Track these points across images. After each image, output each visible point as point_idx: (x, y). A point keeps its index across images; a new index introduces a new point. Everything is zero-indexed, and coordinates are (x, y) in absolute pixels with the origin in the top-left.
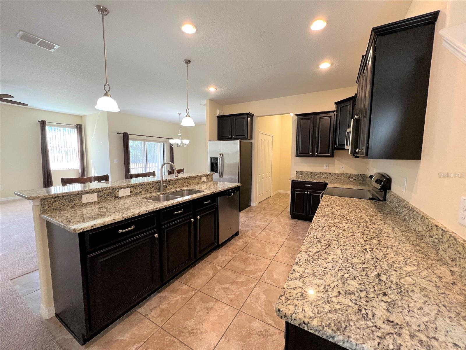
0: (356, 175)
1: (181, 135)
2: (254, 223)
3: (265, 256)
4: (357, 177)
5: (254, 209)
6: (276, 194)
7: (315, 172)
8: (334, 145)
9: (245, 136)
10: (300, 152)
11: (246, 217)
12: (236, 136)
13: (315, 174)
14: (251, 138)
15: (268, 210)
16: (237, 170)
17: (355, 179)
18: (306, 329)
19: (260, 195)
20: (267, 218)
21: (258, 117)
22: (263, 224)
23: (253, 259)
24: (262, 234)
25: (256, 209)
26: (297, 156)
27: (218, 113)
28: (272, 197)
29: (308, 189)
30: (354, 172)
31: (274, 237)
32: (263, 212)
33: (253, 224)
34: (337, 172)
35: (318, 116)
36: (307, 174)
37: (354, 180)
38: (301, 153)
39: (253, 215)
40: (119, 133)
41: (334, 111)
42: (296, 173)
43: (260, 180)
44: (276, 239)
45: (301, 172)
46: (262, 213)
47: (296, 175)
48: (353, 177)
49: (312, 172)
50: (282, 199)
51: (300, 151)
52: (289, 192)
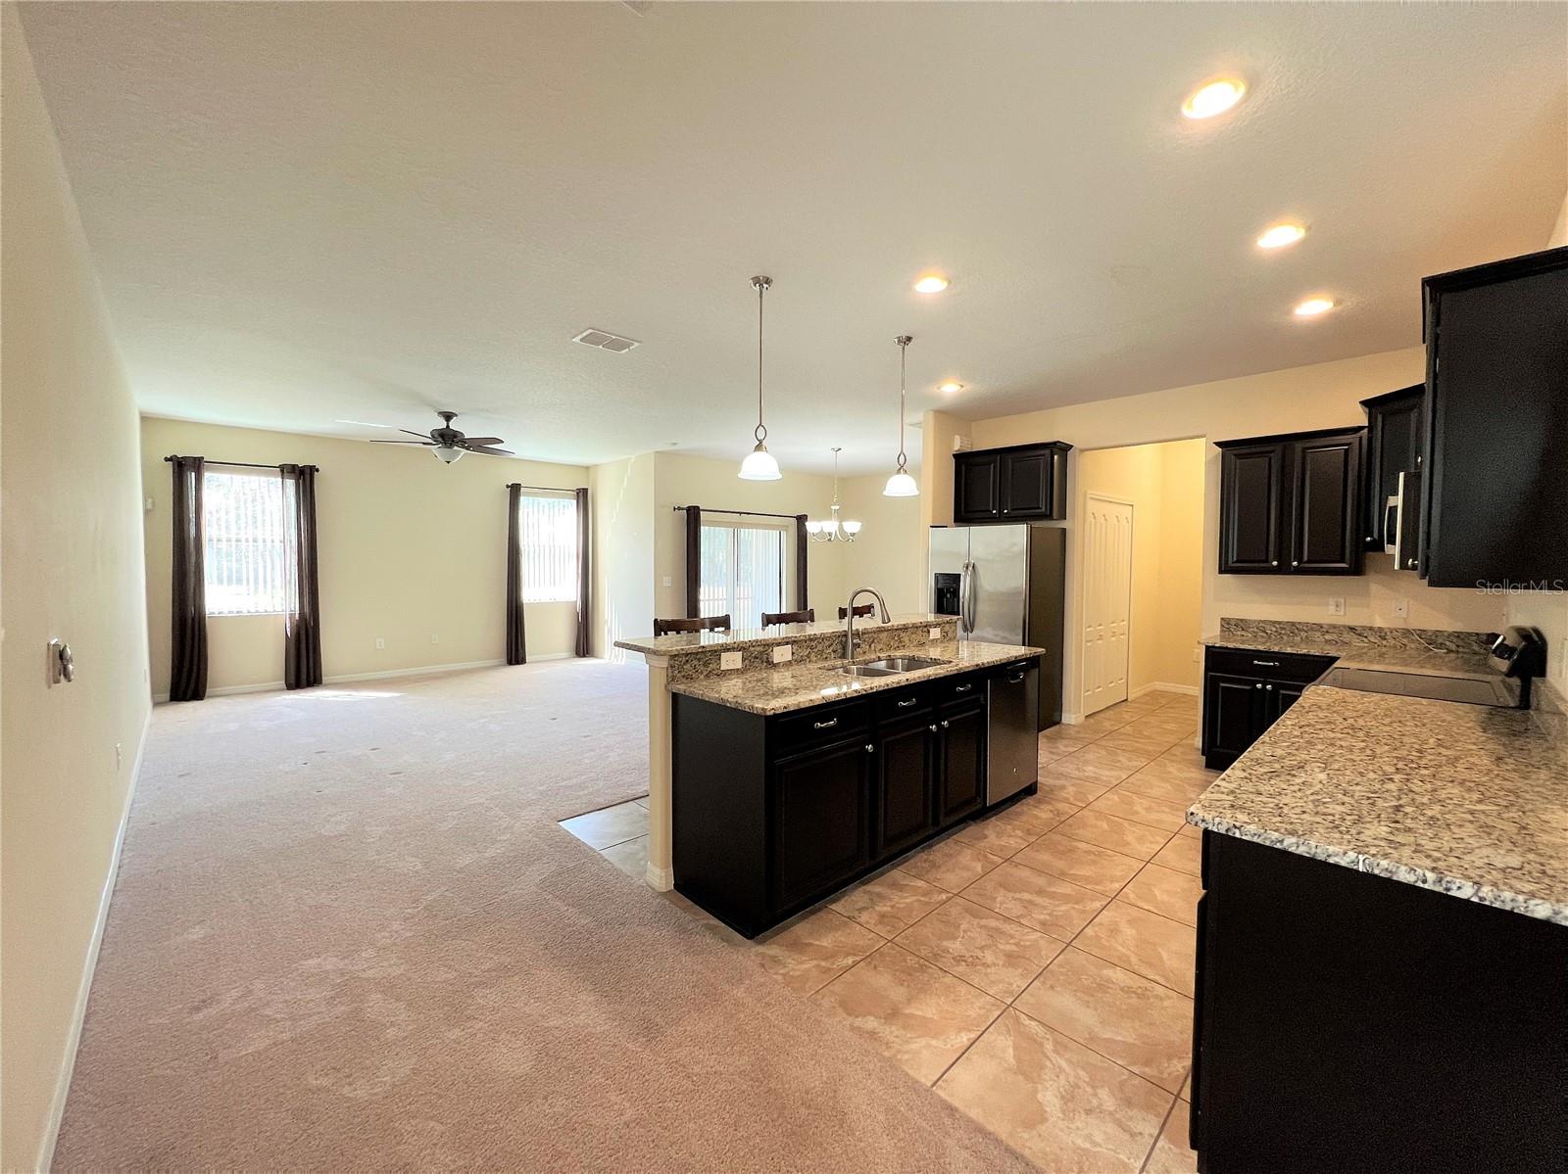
0: (1458, 637)
1: (837, 507)
2: (1078, 769)
3: (1125, 850)
4: (1460, 643)
5: (1072, 732)
6: (1145, 695)
7: (1293, 624)
8: (1361, 536)
9: (1044, 509)
10: (1235, 559)
11: (1052, 753)
12: (1013, 510)
13: (1294, 627)
14: (1063, 516)
15: (1122, 740)
16: (1019, 611)
17: (1454, 647)
18: (1238, 835)
19: (1090, 693)
20: (1119, 761)
21: (1083, 451)
22: (1108, 773)
23: (1089, 852)
24: (1108, 799)
25: (1078, 732)
26: (1225, 568)
27: (957, 445)
28: (1132, 701)
29: (1266, 674)
30: (1447, 625)
31: (1148, 809)
32: (1104, 743)
33: (1077, 773)
34: (1378, 623)
35: (1299, 446)
36: (1262, 626)
37: (1450, 651)
38: (1237, 562)
39: (1071, 749)
40: (679, 508)
41: (1360, 427)
42: (1222, 626)
43: (1089, 644)
44: (1154, 816)
45: (1241, 620)
46: (1104, 747)
47: (1222, 631)
48: (1447, 643)
49: (1280, 623)
50: (1172, 710)
51: (1233, 556)
52: (1197, 690)
